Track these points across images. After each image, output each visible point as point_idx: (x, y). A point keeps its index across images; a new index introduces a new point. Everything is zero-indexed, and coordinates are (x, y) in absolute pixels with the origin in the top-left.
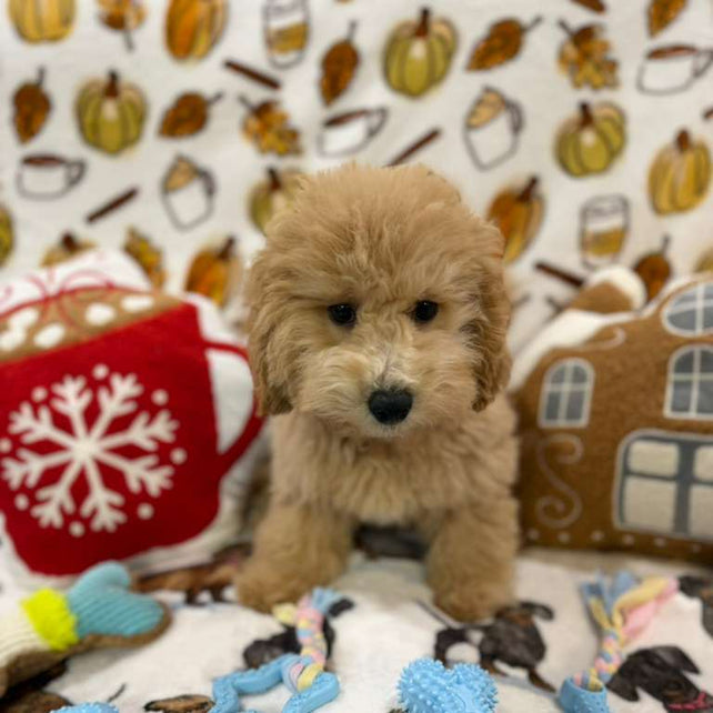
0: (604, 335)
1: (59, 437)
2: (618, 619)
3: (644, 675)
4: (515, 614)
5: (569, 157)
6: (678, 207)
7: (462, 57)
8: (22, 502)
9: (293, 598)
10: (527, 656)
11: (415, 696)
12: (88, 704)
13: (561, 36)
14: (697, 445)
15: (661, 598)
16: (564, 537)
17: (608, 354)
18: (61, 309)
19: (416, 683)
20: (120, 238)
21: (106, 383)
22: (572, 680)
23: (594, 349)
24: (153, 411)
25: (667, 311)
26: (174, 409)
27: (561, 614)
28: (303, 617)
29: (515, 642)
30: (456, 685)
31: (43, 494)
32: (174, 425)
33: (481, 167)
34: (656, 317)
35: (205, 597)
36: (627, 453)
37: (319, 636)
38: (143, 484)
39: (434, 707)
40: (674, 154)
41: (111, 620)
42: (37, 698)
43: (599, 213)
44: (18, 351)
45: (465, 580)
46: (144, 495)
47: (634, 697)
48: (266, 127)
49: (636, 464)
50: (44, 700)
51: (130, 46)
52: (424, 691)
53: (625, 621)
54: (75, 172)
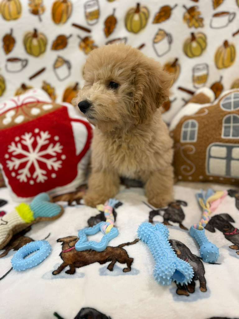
0: (201, 111)
1: (25, 153)
2: (208, 205)
3: (217, 223)
4: (174, 205)
5: (188, 51)
6: (225, 67)
7: (151, 19)
8: (13, 174)
9: (103, 202)
10: (179, 219)
11: (143, 234)
12: (39, 241)
13: (184, 10)
14: (232, 147)
15: (222, 198)
16: (190, 178)
17: (203, 118)
18: (23, 110)
19: (143, 231)
20: (41, 84)
21: (39, 134)
22: (193, 227)
23: (198, 116)
24: (55, 143)
25: (222, 103)
26: (61, 142)
27: (190, 204)
28: (107, 209)
29: (175, 214)
30: (155, 231)
31: (20, 172)
32: (61, 147)
33: (159, 56)
34: (218, 105)
35: (74, 203)
36: (210, 150)
37: (112, 215)
38: (52, 167)
39: (149, 238)
40: (223, 48)
41: (45, 212)
42: (22, 239)
43: (199, 69)
44: (9, 125)
45: (158, 195)
46: (53, 171)
47: (213, 231)
48: (87, 45)
49: (213, 154)
50: (24, 239)
51: (40, 20)
52: (145, 233)
53: (210, 206)
54: (24, 63)
